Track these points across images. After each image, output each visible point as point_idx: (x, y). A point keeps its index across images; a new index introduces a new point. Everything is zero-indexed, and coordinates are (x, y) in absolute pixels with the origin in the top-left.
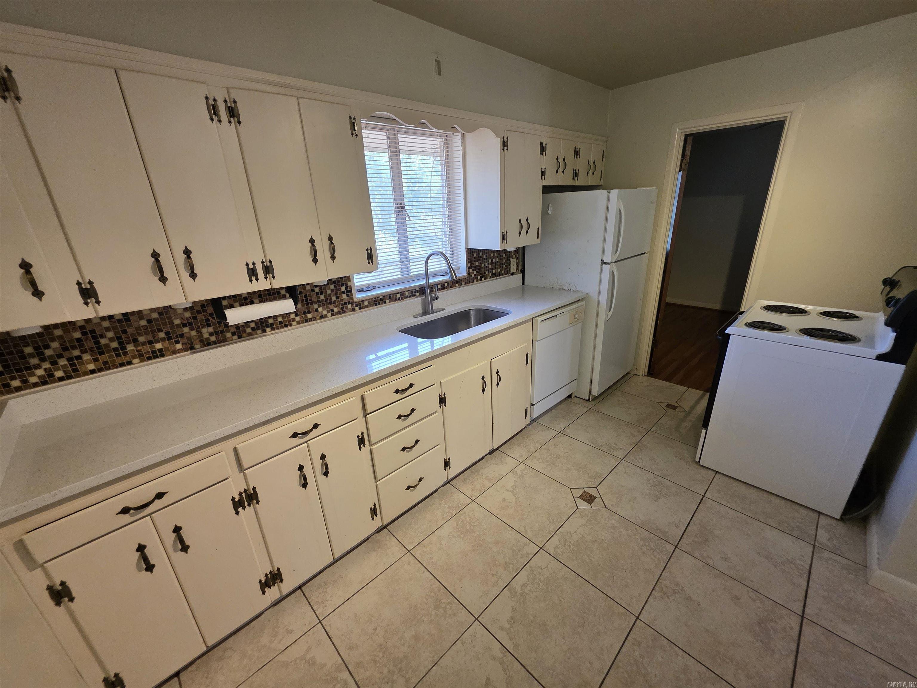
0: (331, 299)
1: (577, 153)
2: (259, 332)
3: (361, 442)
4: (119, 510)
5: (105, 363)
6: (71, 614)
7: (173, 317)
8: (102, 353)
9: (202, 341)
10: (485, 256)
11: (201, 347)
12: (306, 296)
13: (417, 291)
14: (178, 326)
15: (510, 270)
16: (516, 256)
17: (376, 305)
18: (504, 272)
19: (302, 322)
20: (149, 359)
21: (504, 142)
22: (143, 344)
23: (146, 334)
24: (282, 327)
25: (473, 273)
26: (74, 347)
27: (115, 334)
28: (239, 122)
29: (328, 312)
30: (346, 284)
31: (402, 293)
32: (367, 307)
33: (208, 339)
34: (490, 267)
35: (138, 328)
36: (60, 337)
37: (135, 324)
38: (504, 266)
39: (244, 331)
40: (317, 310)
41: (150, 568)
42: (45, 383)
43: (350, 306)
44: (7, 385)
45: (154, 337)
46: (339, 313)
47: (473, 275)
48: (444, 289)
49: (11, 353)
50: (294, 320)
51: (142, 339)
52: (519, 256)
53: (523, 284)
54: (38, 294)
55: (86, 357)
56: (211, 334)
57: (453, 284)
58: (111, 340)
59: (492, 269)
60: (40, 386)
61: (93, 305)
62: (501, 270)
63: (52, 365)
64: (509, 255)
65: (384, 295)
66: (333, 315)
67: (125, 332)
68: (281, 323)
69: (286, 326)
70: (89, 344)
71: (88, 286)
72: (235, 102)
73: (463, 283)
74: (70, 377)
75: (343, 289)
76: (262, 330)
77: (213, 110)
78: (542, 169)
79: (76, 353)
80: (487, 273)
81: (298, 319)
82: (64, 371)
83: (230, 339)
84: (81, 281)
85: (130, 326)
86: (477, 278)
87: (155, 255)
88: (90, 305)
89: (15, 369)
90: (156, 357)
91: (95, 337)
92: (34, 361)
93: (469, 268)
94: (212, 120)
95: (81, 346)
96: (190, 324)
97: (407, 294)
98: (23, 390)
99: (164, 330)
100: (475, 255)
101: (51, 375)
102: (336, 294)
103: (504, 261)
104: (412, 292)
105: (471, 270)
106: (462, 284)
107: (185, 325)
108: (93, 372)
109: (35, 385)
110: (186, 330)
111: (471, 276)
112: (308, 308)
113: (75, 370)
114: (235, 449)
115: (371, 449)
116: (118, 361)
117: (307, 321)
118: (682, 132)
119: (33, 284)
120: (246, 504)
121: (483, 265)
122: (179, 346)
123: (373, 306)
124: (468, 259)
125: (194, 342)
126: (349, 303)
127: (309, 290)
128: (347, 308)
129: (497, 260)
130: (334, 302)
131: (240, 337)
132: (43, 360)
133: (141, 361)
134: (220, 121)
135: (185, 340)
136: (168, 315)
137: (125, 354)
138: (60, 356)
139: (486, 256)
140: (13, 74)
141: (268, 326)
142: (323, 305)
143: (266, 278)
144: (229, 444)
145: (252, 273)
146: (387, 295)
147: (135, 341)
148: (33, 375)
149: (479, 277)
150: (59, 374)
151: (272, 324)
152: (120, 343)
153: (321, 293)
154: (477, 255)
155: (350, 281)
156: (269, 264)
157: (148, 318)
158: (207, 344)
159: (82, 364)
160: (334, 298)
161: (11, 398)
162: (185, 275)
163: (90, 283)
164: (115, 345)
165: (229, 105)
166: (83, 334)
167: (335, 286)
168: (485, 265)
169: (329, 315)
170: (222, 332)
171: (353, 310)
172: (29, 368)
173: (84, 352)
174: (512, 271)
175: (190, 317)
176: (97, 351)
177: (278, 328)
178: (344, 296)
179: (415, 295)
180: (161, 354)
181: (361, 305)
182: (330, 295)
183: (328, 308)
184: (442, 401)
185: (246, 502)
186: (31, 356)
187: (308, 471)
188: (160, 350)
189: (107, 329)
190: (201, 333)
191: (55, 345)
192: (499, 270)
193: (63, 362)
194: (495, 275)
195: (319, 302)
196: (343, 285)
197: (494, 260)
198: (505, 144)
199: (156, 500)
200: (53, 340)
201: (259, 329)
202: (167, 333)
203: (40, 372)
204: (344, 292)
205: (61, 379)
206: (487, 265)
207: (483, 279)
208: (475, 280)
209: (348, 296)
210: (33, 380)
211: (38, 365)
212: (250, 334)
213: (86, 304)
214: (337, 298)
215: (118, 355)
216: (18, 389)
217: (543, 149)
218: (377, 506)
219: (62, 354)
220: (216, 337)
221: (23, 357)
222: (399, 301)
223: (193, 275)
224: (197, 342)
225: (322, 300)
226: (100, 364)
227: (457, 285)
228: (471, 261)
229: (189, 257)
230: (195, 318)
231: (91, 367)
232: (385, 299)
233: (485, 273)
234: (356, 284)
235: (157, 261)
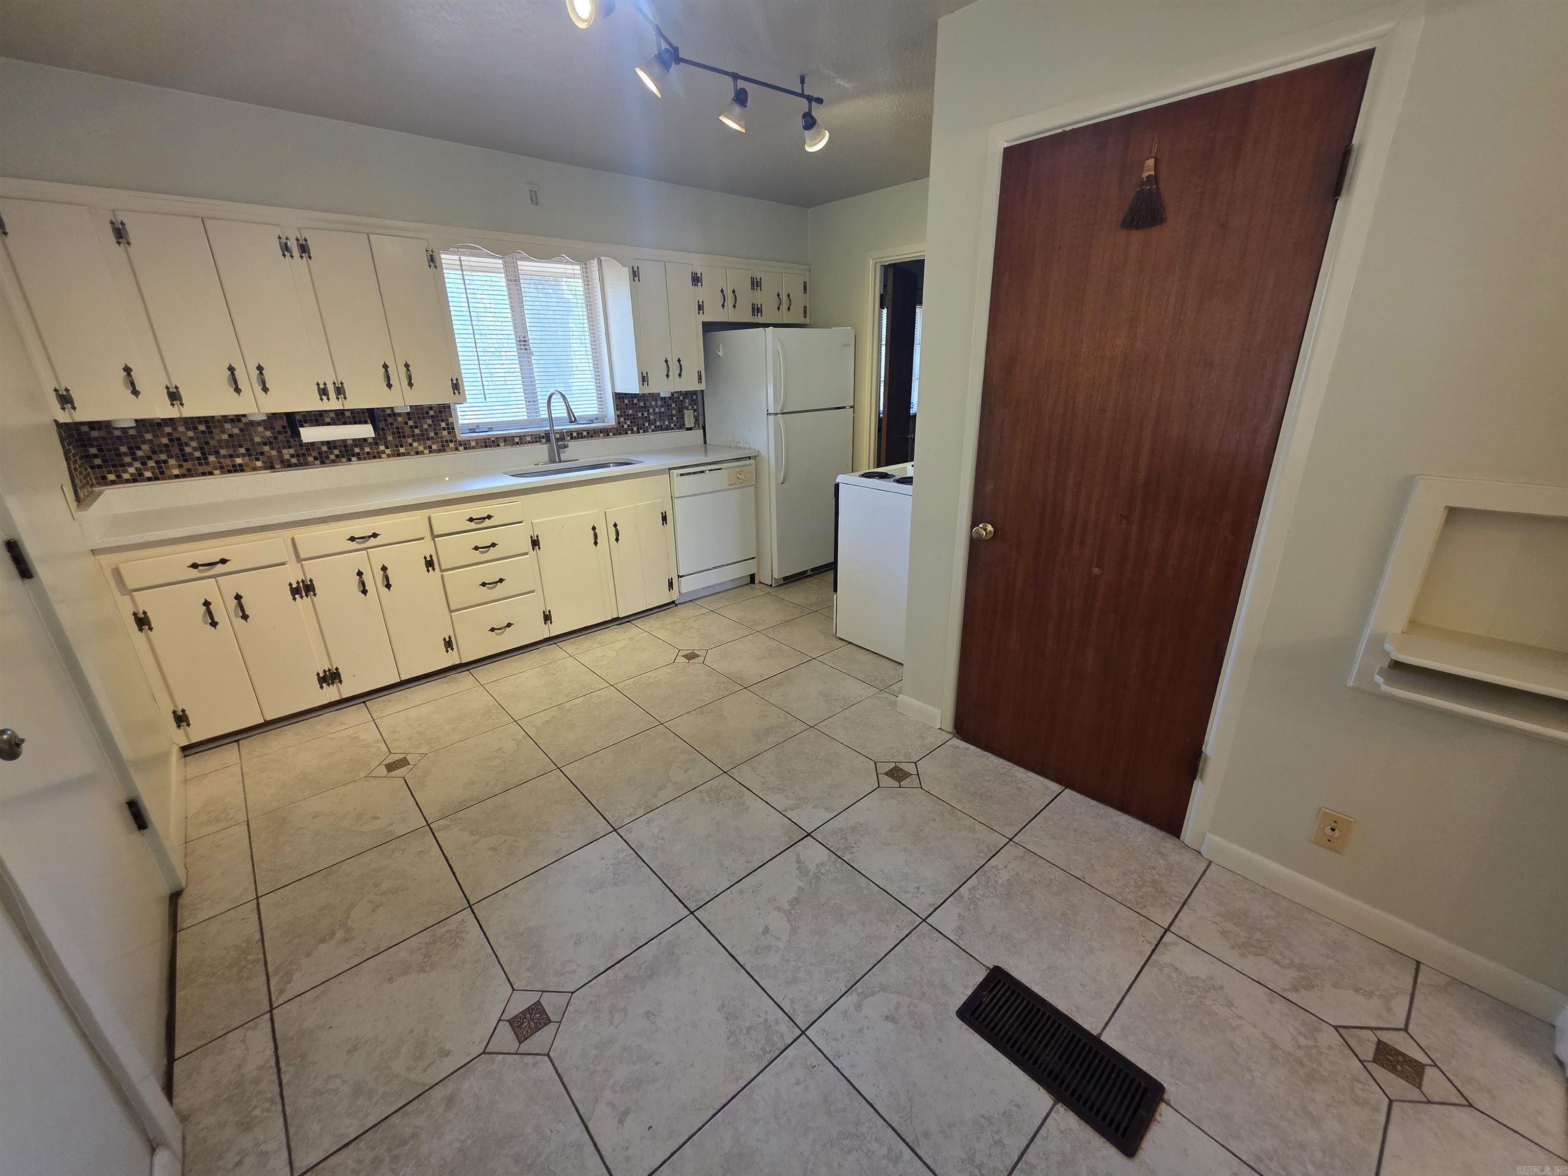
0: (428, 434)
1: (756, 284)
2: (344, 460)
3: (430, 564)
4: (190, 564)
5: (189, 470)
6: (149, 641)
7: (254, 435)
8: (186, 460)
9: (282, 462)
10: (642, 404)
11: (282, 468)
12: (397, 428)
13: (543, 437)
14: (258, 443)
15: (684, 424)
16: (693, 407)
17: (486, 447)
18: (675, 425)
19: (394, 456)
20: (229, 472)
21: (634, 272)
22: (225, 457)
23: (227, 447)
24: (370, 459)
25: (626, 423)
26: (162, 452)
27: (198, 444)
28: (310, 257)
29: (425, 448)
30: (447, 420)
31: (521, 437)
32: (474, 448)
33: (288, 460)
34: (652, 417)
35: (219, 441)
36: (150, 441)
37: (217, 437)
38: (675, 419)
39: (328, 457)
40: (411, 445)
41: (214, 624)
42: (135, 481)
43: (452, 445)
44: (104, 478)
45: (235, 452)
46: (439, 451)
47: (626, 426)
48: (582, 438)
49: (109, 450)
50: (384, 452)
51: (223, 452)
52: (698, 407)
53: (705, 443)
54: (136, 393)
55: (172, 462)
56: (292, 456)
57: (595, 433)
58: (195, 449)
59: (655, 420)
60: (131, 483)
61: (178, 407)
62: (669, 423)
63: (142, 465)
64: (682, 405)
65: (496, 437)
66: (430, 452)
67: (207, 443)
68: (368, 453)
69: (374, 457)
70: (175, 450)
71: (175, 390)
72: (306, 240)
73: (611, 434)
74: (157, 479)
75: (443, 425)
76: (347, 459)
77: (285, 248)
78: (698, 302)
79: (163, 457)
80: (647, 424)
81: (388, 451)
82: (152, 472)
83: (312, 463)
84: (169, 386)
85: (213, 438)
86: (632, 429)
87: (231, 369)
88: (176, 406)
89: (112, 465)
90: (236, 471)
91: (180, 445)
92: (128, 459)
93: (618, 416)
94: (284, 255)
95: (168, 451)
96: (271, 443)
97: (529, 439)
98: (117, 484)
99: (244, 446)
100: (626, 401)
101: (141, 475)
102: (435, 430)
103: (674, 412)
104: (536, 438)
105: (622, 419)
106: (608, 435)
107: (265, 444)
108: (177, 477)
109: (127, 481)
110: (266, 448)
111: (623, 426)
112: (400, 441)
113: (162, 473)
114: (293, 539)
115: (442, 575)
116: (201, 469)
117: (399, 455)
118: (876, 263)
119: (132, 384)
120: (304, 594)
121: (640, 415)
122: (259, 464)
123: (482, 447)
124: (617, 405)
125: (275, 462)
126: (451, 441)
127: (401, 422)
128: (448, 446)
129: (663, 410)
130: (432, 438)
131: (323, 463)
132: (135, 459)
133: (222, 473)
134: (292, 256)
135: (265, 459)
136: (249, 432)
137: (207, 464)
138: (149, 458)
139: (645, 404)
140: (126, 226)
141: (353, 455)
142: (419, 440)
143: (338, 398)
144: (288, 533)
145: (323, 392)
146: (500, 438)
147: (217, 453)
148: (126, 472)
149: (635, 429)
150: (148, 474)
151: (358, 454)
152: (202, 454)
153: (416, 427)
154: (629, 401)
155: (452, 417)
156: (340, 386)
157: (230, 433)
158: (287, 465)
159: (168, 468)
160: (432, 434)
161: (106, 489)
162: (258, 388)
163: (176, 388)
164: (198, 454)
165: (301, 243)
166: (170, 440)
167: (433, 421)
168: (643, 414)
169: (427, 451)
170: (304, 455)
171: (457, 449)
172: (123, 465)
173: (171, 457)
174: (687, 425)
175: (271, 437)
176: (181, 458)
177: (365, 459)
178: (445, 433)
179: (541, 441)
180: (239, 469)
181: (466, 445)
182: (426, 430)
183: (425, 444)
184: (535, 543)
185: (303, 592)
186: (125, 454)
187: (367, 578)
188: (240, 465)
189: (192, 439)
190: (281, 453)
191: (145, 447)
192: (667, 423)
193: (151, 464)
194: (658, 429)
195: (413, 436)
196: (443, 421)
197: (657, 410)
198: (635, 274)
199: (220, 564)
200: (144, 442)
201: (343, 456)
202: (247, 450)
203: (132, 470)
204: (444, 429)
205: (149, 479)
206: (646, 414)
207: (641, 431)
208: (629, 432)
209: (449, 433)
210: (126, 476)
211: (131, 463)
212: (333, 461)
213: (173, 405)
214: (436, 434)
215: (200, 464)
216: (113, 483)
217: (696, 280)
218: (453, 639)
219: (151, 456)
220: (297, 460)
221: (119, 455)
222: (518, 446)
223: (265, 390)
224: (278, 462)
225: (418, 435)
226: (184, 471)
227: (601, 435)
228: (621, 409)
229: (261, 373)
230: (276, 438)
231: (176, 472)
232: (498, 441)
233: (644, 425)
234: (461, 422)
235: (233, 374)
